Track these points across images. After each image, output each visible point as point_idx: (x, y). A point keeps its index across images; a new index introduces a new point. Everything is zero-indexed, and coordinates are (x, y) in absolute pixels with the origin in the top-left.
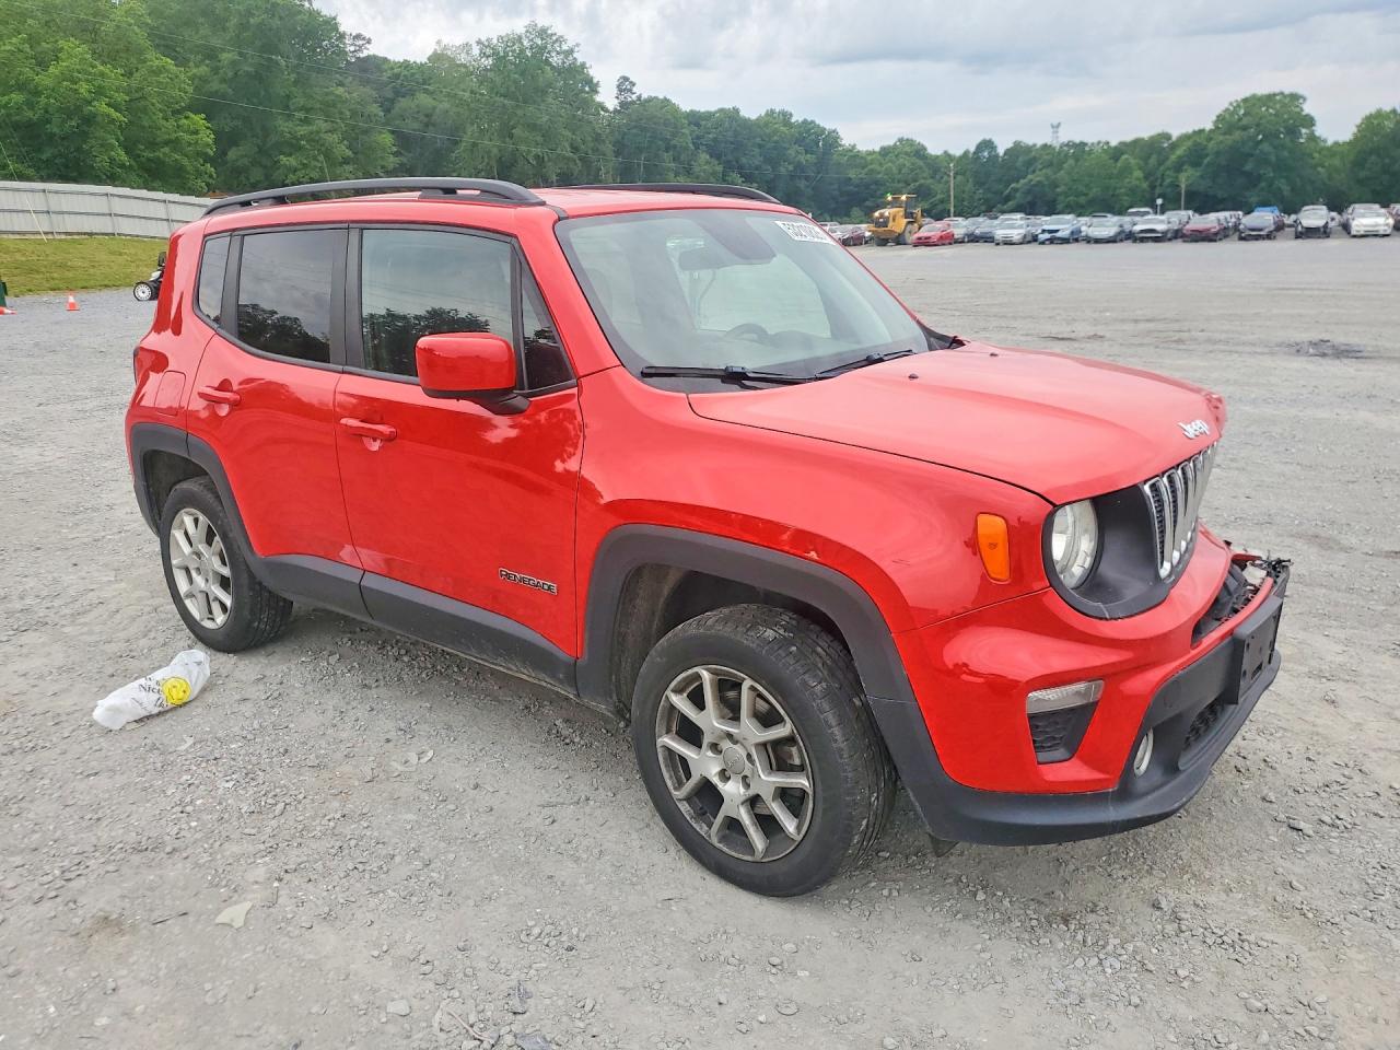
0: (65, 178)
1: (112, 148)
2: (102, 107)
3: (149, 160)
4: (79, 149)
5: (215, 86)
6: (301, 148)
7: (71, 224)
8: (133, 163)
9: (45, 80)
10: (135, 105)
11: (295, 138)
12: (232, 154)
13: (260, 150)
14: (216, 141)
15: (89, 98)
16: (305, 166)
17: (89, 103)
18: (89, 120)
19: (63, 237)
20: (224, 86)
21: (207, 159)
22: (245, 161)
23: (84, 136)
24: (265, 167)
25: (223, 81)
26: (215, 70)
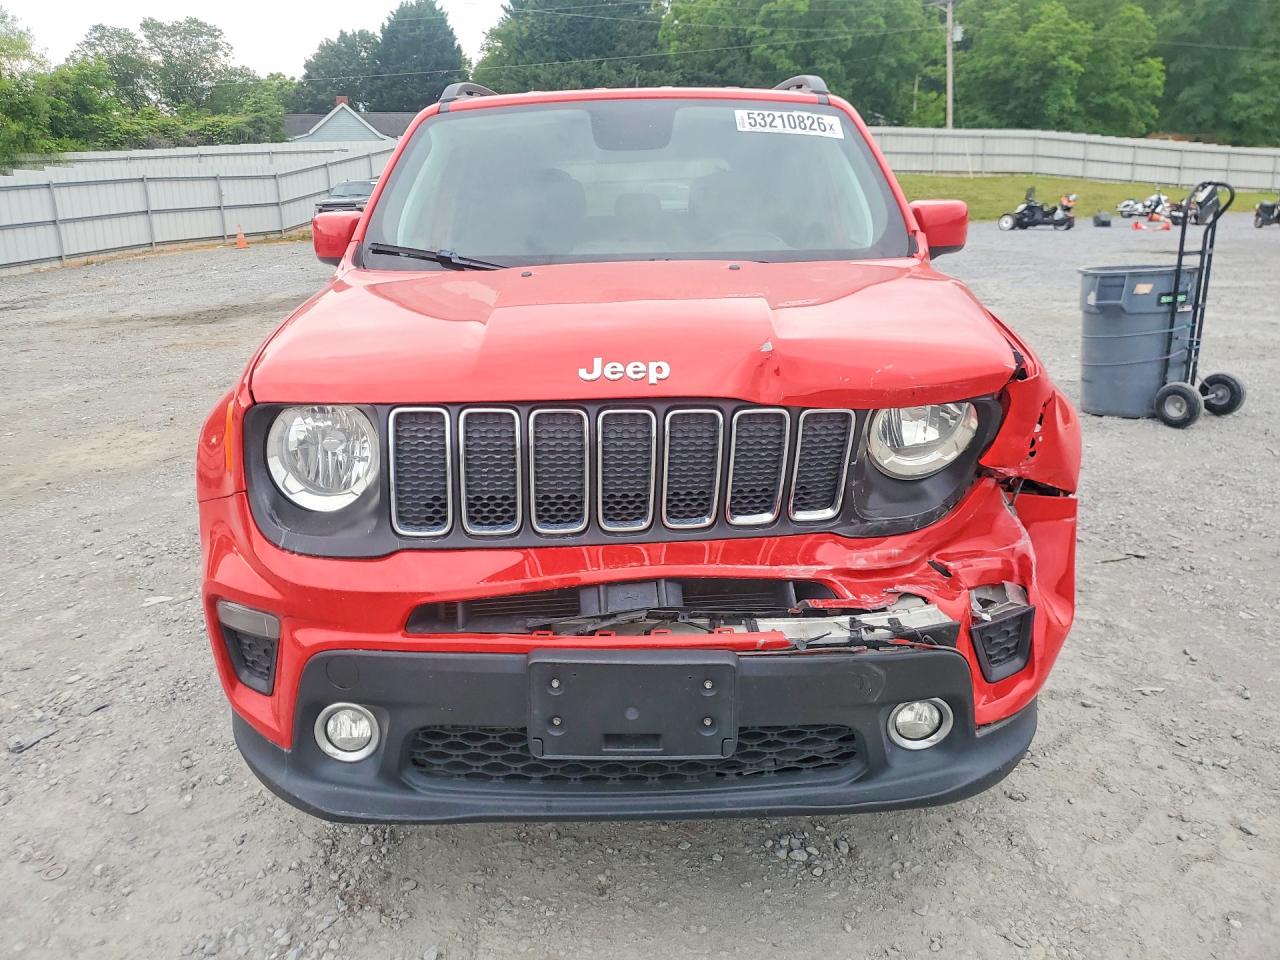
0: (1020, 125)
1: (1064, 96)
2: (1065, 61)
3: (1099, 105)
4: (1037, 100)
5: (1184, 28)
6: (1260, 84)
7: (998, 165)
8: (1082, 109)
9: (1023, 42)
10: (1098, 55)
11: (1256, 74)
12: (1185, 95)
13: (1217, 88)
14: (1167, 84)
15: (1056, 53)
16: (1260, 102)
17: (1054, 57)
18: (1052, 73)
19: (989, 175)
20: (1192, 28)
21: (1155, 101)
22: (1197, 101)
23: (1044, 86)
24: (1216, 106)
25: (1194, 23)
26: (1188, 14)
